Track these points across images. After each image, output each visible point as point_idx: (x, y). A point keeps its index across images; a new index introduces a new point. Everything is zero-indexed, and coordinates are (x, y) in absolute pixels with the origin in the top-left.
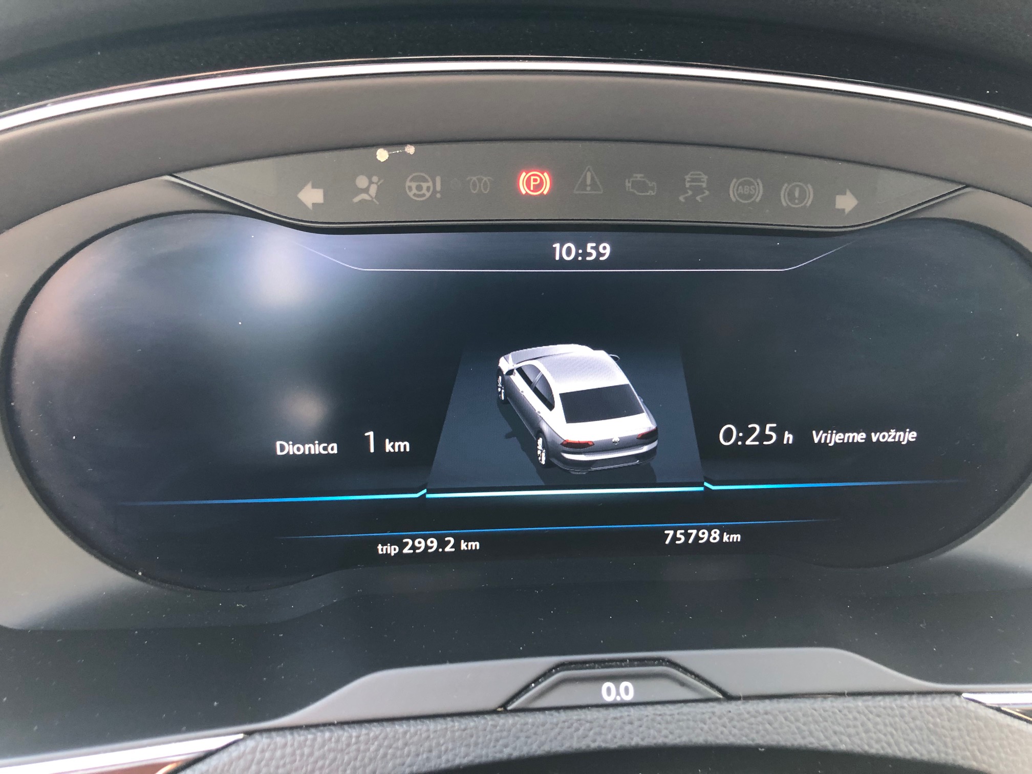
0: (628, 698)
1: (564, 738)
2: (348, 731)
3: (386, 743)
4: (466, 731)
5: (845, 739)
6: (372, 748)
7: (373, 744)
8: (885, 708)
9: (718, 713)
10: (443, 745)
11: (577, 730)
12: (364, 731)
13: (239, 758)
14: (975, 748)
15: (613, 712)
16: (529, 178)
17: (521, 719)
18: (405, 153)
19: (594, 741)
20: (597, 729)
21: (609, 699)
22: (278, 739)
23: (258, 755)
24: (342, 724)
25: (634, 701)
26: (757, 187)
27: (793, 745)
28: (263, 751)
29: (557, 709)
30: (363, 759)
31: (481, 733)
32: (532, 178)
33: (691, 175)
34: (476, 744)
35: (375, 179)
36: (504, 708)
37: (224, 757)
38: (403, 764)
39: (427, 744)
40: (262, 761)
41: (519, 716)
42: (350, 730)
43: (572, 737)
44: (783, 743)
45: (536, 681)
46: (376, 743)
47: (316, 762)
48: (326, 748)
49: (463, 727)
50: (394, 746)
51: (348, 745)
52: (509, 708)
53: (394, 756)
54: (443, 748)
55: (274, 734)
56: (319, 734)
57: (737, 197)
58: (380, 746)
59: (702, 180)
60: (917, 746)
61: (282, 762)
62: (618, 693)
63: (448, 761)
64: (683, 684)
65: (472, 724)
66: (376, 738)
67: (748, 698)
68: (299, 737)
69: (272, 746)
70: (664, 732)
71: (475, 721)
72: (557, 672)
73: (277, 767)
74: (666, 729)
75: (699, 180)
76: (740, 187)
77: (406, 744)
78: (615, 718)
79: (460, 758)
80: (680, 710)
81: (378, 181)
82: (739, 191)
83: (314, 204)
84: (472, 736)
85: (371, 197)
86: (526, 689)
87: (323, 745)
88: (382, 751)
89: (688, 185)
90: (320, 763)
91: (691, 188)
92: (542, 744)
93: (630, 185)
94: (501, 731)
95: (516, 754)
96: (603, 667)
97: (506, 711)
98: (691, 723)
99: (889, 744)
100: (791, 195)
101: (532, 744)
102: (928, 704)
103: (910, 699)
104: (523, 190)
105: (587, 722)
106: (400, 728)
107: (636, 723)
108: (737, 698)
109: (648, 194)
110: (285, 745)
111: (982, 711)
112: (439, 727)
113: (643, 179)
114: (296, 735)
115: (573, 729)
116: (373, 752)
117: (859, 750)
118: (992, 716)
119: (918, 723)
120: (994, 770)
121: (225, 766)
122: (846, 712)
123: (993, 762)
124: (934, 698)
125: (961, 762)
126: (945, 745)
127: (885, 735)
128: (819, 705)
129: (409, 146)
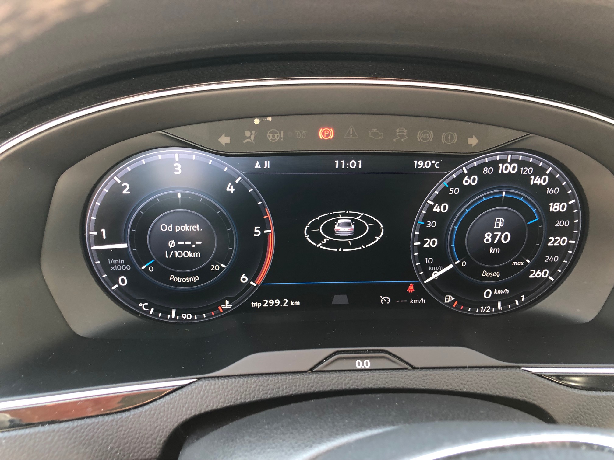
0: (368, 367)
1: (339, 384)
2: (243, 379)
3: (259, 384)
4: (295, 380)
5: (466, 386)
6: (253, 386)
7: (254, 384)
8: (485, 373)
9: (408, 375)
10: (284, 385)
11: (345, 380)
12: (250, 379)
13: (195, 389)
14: (526, 392)
15: (361, 374)
16: (324, 131)
17: (319, 375)
18: (267, 120)
19: (352, 385)
20: (354, 380)
21: (359, 367)
22: (212, 381)
23: (203, 388)
24: (240, 376)
25: (370, 368)
26: (430, 135)
27: (442, 389)
28: (206, 386)
29: (336, 371)
30: (249, 391)
31: (302, 381)
32: (325, 131)
33: (399, 129)
34: (299, 386)
35: (253, 132)
36: (311, 370)
37: (189, 388)
38: (267, 393)
39: (277, 385)
40: (205, 390)
41: (318, 374)
42: (243, 378)
43: (342, 384)
44: (438, 388)
45: (326, 359)
47: (229, 391)
48: (233, 385)
49: (293, 378)
50: (263, 385)
51: (243, 385)
52: (314, 370)
53: (263, 390)
54: (285, 387)
55: (210, 379)
56: (230, 379)
57: (421, 139)
58: (257, 385)
59: (404, 132)
60: (499, 390)
61: (214, 391)
62: (363, 365)
63: (287, 392)
64: (393, 361)
65: (297, 377)
66: (255, 382)
67: (422, 368)
68: (221, 381)
69: (210, 384)
70: (384, 382)
71: (299, 376)
72: (336, 355)
73: (212, 393)
74: (385, 381)
75: (403, 132)
76: (423, 135)
77: (268, 385)
78: (362, 376)
79: (292, 391)
80: (391, 373)
81: (255, 133)
82: (422, 137)
83: (226, 144)
84: (297, 382)
85: (252, 140)
86: (321, 362)
87: (232, 384)
88: (257, 388)
89: (397, 134)
90: (231, 392)
91: (399, 135)
92: (329, 386)
93: (370, 134)
94: (310, 380)
95: (317, 390)
96: (356, 353)
97: (312, 372)
98: (397, 379)
99: (486, 389)
100: (446, 138)
101: (324, 386)
102: (505, 372)
103: (497, 369)
104: (321, 137)
105: (349, 377)
106: (266, 378)
107: (371, 378)
108: (417, 368)
109: (379, 138)
110: (215, 384)
111: (529, 375)
112: (283, 378)
113: (377, 131)
114: (220, 380)
115: (343, 380)
116: (254, 388)
117: (472, 391)
118: (534, 377)
119: (500, 380)
120: (535, 402)
121: (189, 391)
122: (467, 375)
123: (535, 398)
124: (508, 369)
125: (519, 398)
126: (512, 389)
127: (484, 385)
128: (455, 371)
129: (269, 117)
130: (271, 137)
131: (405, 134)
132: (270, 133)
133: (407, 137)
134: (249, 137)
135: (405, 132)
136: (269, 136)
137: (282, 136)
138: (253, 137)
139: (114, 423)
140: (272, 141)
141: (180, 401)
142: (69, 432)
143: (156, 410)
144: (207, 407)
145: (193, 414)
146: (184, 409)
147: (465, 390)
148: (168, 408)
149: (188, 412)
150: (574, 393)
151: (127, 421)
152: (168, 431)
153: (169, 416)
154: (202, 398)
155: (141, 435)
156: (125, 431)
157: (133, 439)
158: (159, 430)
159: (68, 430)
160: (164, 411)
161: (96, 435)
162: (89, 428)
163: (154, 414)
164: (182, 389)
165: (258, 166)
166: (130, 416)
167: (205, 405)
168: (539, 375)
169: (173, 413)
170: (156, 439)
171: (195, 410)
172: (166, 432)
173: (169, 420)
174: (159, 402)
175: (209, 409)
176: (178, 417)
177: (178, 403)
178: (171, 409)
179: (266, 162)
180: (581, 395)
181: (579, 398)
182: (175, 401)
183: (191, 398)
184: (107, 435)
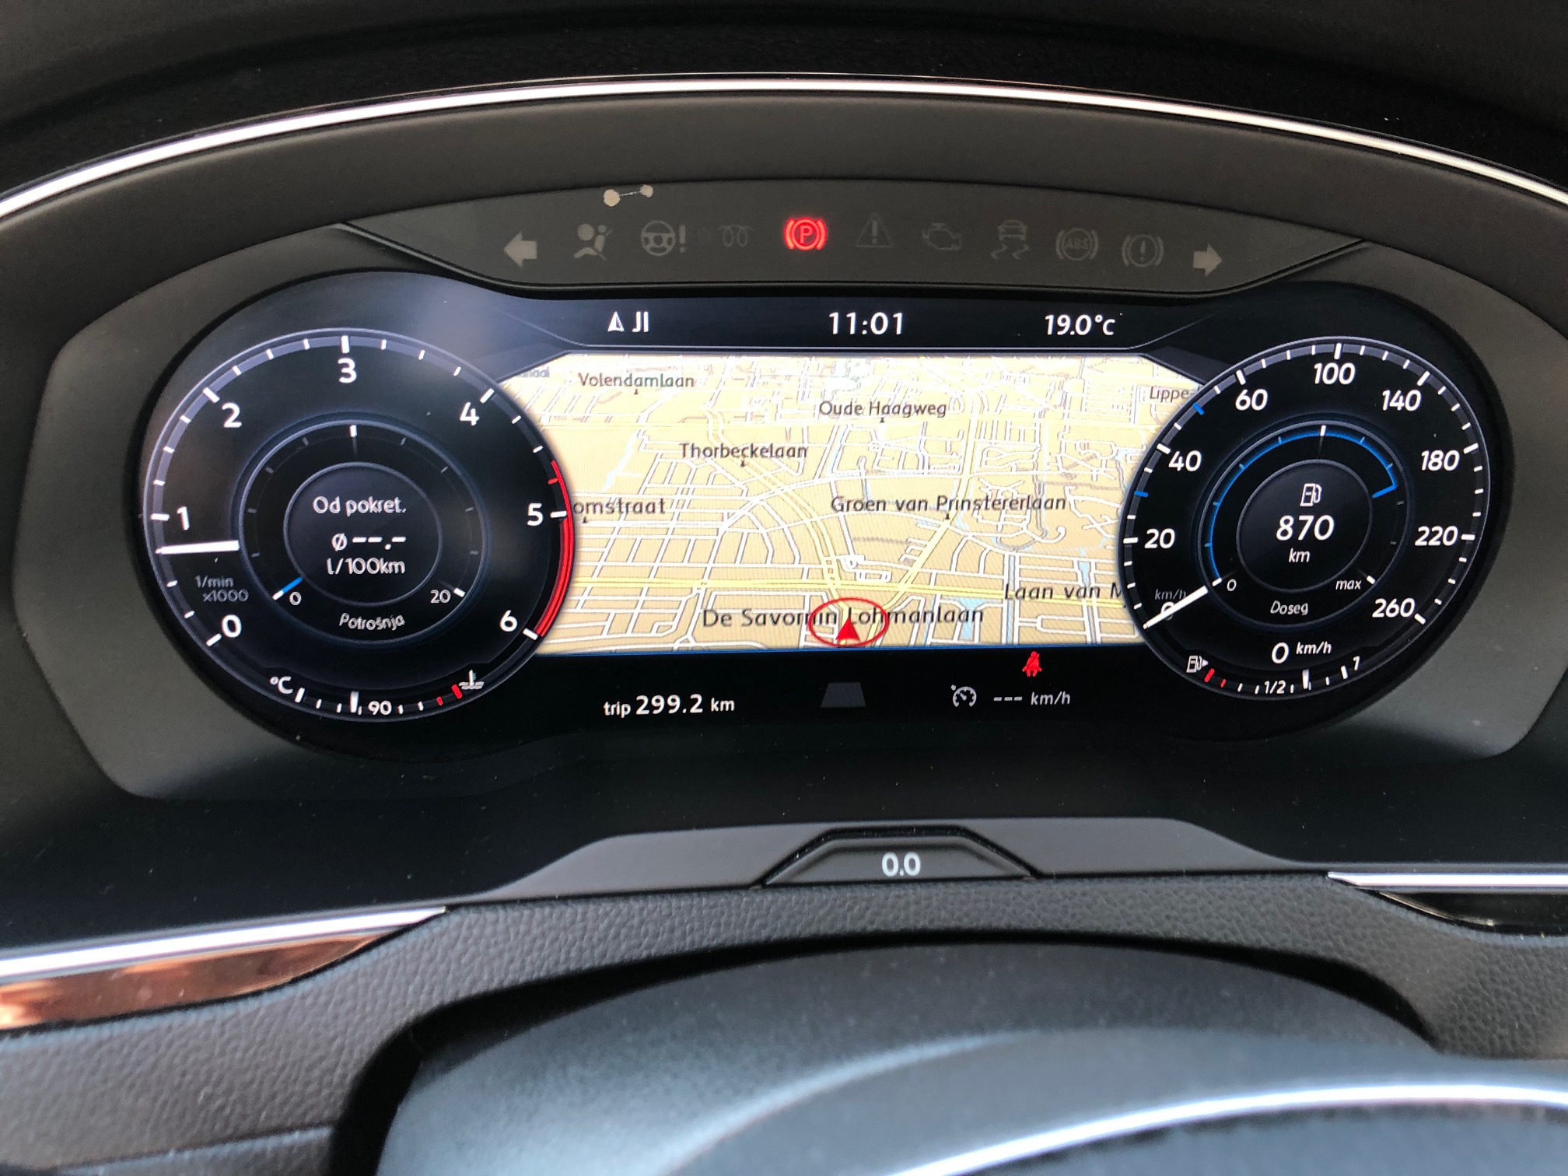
0: (914, 873)
1: (835, 919)
2: (572, 906)
3: (618, 920)
4: (715, 909)
5: (1180, 924)
6: (602, 927)
7: (603, 921)
8: (1230, 889)
9: (1024, 893)
10: (687, 923)
11: (851, 908)
12: (591, 907)
13: (442, 935)
14: (1340, 938)
15: (895, 891)
16: (799, 226)
17: (782, 897)
18: (641, 195)
19: (872, 922)
20: (876, 909)
21: (890, 874)
22: (489, 915)
23: (464, 931)
24: (565, 899)
25: (921, 877)
26: (1091, 242)
27: (1116, 932)
28: (470, 927)
29: (828, 884)
30: (591, 938)
31: (734, 911)
32: (803, 227)
33: (1007, 224)
34: (728, 924)
35: (602, 228)
36: (761, 882)
37: (424, 932)
38: (639, 946)
39: (668, 923)
40: (469, 938)
41: (780, 892)
42: (575, 906)
43: (845, 918)
44: (1103, 929)
45: (802, 851)
46: (606, 921)
47: (534, 941)
48: (546, 925)
49: (712, 903)
50: (629, 924)
51: (573, 922)
52: (768, 883)
53: (628, 936)
54: (688, 927)
55: (483, 909)
56: (537, 909)
57: (1065, 253)
58: (610, 926)
59: (1021, 231)
60: (1268, 933)
61: (492, 942)
62: (901, 866)
63: (693, 943)
64: (981, 857)
65: (723, 900)
66: (607, 914)
67: (1061, 877)
68: (513, 913)
69: (481, 922)
70: (957, 914)
71: (727, 897)
72: (827, 840)
73: (488, 947)
74: (961, 910)
75: (1016, 231)
76: (1070, 241)
77: (642, 922)
78: (899, 897)
79: (709, 939)
80: (978, 888)
81: (606, 232)
82: (1068, 246)
83: (525, 261)
84: (723, 914)
85: (597, 251)
86: (789, 860)
87: (543, 921)
88: (613, 931)
89: (1001, 238)
90: (539, 943)
91: (1006, 241)
92: (809, 924)
93: (928, 237)
94: (758, 909)
95: (775, 936)
96: (883, 836)
97: (764, 886)
98: (991, 905)
99: (1234, 933)
100: (1136, 248)
101: (795, 925)
102: (1284, 885)
103: (1263, 878)
104: (791, 243)
105: (863, 900)
106: (636, 905)
107: (924, 903)
108: (1049, 876)
109: (951, 249)
110: (497, 921)
111: (1350, 894)
112: (683, 904)
113: (945, 230)
114: (509, 910)
115: (846, 908)
116: (603, 930)
117: (1196, 938)
118: (1362, 899)
119: (1271, 906)
120: (1364, 966)
121: (425, 943)
122: (1182, 893)
123: (1362, 955)
124: (1291, 878)
125: (1322, 953)
126: (1302, 932)
127: (1229, 921)
128: (1151, 884)
129: (645, 186)
130: (652, 244)
131: (1023, 238)
132: (649, 230)
133: (1027, 248)
134: (591, 243)
135: (1021, 234)
136: (647, 241)
137: (682, 240)
138: (600, 243)
139: (215, 1031)
140: (652, 253)
141: (401, 968)
142: (89, 1055)
143: (331, 992)
144: (474, 983)
145: (435, 1003)
146: (411, 988)
147: (1177, 934)
148: (367, 985)
149: (423, 998)
150: (1468, 940)
151: (250, 1024)
152: (367, 1050)
153: (368, 1009)
154: (459, 959)
155: (291, 1059)
156: (247, 1050)
157: (269, 1071)
158: (341, 1050)
159: (83, 1049)
160: (355, 995)
161: (164, 1062)
162: (142, 1044)
163: (327, 1004)
164: (404, 936)
165: (618, 326)
166: (258, 1010)
167: (469, 979)
168: (1374, 892)
169: (381, 1002)
170: (331, 1071)
171: (442, 993)
172: (361, 1051)
173: (368, 1020)
174: (340, 971)
175: (480, 988)
176: (394, 1010)
177: (395, 974)
178: (375, 990)
179: (638, 314)
180: (1487, 945)
181: (1481, 954)
182: (386, 969)
183: (431, 960)
184: (194, 1063)
